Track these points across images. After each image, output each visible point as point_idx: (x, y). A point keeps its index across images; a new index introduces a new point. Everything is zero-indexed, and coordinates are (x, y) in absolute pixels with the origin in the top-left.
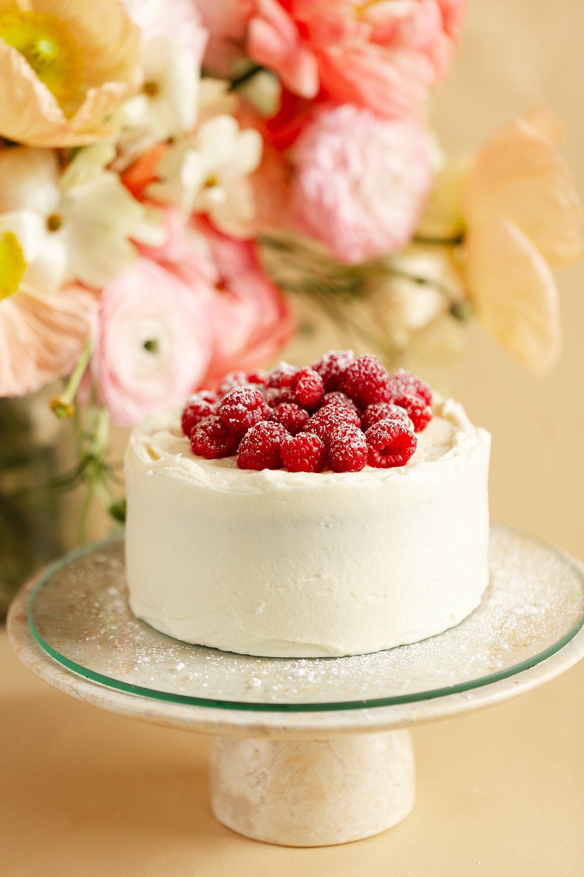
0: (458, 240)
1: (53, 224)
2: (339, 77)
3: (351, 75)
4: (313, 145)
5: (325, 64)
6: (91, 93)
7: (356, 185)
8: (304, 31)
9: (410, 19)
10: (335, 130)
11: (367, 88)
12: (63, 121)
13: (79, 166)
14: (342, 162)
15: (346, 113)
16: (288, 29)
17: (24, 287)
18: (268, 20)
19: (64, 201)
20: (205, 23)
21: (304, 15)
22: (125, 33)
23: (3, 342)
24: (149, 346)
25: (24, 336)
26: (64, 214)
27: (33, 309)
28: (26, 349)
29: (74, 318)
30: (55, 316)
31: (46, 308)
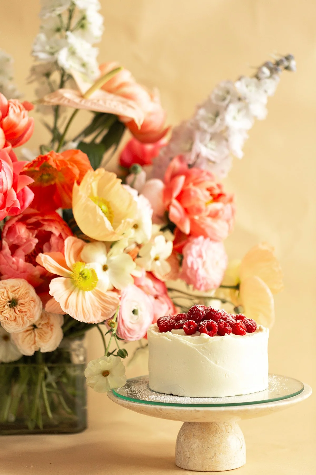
0: (237, 287)
1: (105, 268)
2: (198, 227)
3: (202, 226)
4: (190, 249)
5: (193, 222)
6: (123, 221)
7: (204, 264)
8: (187, 211)
9: (222, 210)
10: (198, 244)
11: (208, 231)
12: (113, 230)
13: (114, 249)
14: (200, 256)
15: (201, 238)
16: (182, 210)
17: (97, 288)
18: (175, 207)
19: (108, 261)
20: (152, 208)
21: (187, 205)
22: (130, 204)
23: (90, 305)
24: (134, 312)
25: (97, 304)
26: (108, 265)
27: (100, 295)
28: (98, 308)
29: (114, 298)
30: (107, 298)
31: (104, 295)
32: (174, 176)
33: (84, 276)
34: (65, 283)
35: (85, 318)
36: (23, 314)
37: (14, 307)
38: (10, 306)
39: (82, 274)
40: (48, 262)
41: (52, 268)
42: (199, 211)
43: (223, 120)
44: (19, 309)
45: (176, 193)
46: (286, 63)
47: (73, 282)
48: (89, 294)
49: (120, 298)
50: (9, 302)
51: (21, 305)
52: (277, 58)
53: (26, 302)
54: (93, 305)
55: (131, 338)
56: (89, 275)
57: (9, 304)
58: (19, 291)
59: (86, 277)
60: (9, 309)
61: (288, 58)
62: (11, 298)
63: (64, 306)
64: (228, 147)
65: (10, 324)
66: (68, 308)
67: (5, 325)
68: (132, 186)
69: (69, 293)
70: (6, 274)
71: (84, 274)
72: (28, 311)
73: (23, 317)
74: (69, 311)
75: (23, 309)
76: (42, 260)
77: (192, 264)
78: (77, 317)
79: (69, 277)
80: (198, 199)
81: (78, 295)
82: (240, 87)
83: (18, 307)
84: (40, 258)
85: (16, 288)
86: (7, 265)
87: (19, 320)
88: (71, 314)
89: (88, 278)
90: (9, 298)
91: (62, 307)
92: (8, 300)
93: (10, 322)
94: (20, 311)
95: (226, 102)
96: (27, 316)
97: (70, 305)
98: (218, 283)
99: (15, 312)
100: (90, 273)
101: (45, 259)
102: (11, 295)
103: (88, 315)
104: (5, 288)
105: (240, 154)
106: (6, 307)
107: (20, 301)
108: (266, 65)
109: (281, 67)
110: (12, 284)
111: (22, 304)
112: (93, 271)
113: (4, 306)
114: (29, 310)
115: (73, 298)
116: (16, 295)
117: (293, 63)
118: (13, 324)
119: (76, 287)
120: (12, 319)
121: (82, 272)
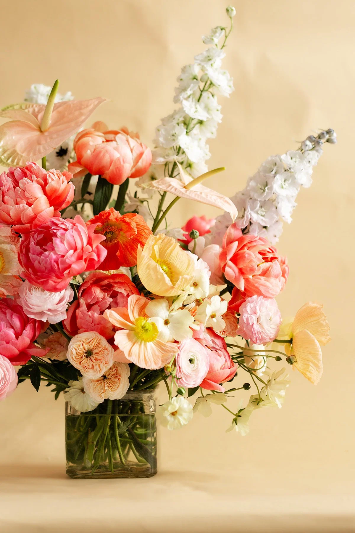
0: (290, 341)
1: (166, 323)
3: (257, 285)
5: (247, 280)
6: (181, 277)
7: (258, 319)
8: (241, 272)
10: (252, 302)
11: (262, 289)
12: (172, 285)
15: (255, 296)
16: (237, 270)
17: (157, 339)
18: (230, 267)
19: (170, 316)
21: (242, 266)
22: (188, 265)
23: (151, 354)
24: (191, 361)
25: (157, 353)
26: (170, 320)
27: (160, 345)
28: (158, 356)
29: (173, 348)
30: (168, 347)
31: (164, 345)
32: (230, 242)
33: (145, 329)
34: (128, 336)
35: (146, 365)
36: (99, 361)
37: (90, 357)
38: (87, 357)
39: (143, 327)
40: (113, 317)
41: (117, 322)
42: (252, 270)
43: (271, 189)
44: (95, 358)
45: (230, 256)
46: (327, 137)
47: (137, 334)
48: (150, 345)
49: (179, 348)
50: (86, 353)
51: (96, 355)
52: (319, 132)
53: (100, 351)
54: (154, 354)
55: (188, 384)
56: (150, 328)
57: (85, 354)
58: (92, 342)
59: (147, 330)
60: (86, 359)
61: (329, 132)
62: (87, 349)
63: (128, 355)
64: (277, 214)
65: (88, 372)
66: (131, 356)
67: (85, 373)
68: (193, 252)
69: (132, 344)
70: (82, 327)
71: (145, 327)
72: (103, 359)
73: (100, 365)
74: (132, 358)
75: (98, 357)
76: (108, 315)
77: (247, 319)
78: (140, 363)
79: (132, 329)
80: (251, 261)
81: (140, 345)
82: (286, 159)
83: (93, 355)
84: (106, 313)
85: (90, 340)
86: (83, 319)
87: (96, 367)
88: (134, 361)
89: (149, 331)
90: (85, 349)
91: (126, 355)
92: (85, 351)
93: (88, 369)
94: (96, 360)
95: (273, 172)
96: (102, 363)
97: (133, 354)
98: (272, 336)
99: (92, 361)
100: (151, 326)
101: (111, 314)
102: (87, 347)
103: (150, 363)
104: (80, 341)
105: (289, 220)
106: (84, 357)
107: (94, 352)
108: (310, 138)
109: (323, 141)
110: (85, 337)
111: (96, 353)
112: (153, 325)
113: (82, 357)
114: (103, 357)
115: (136, 347)
116: (91, 346)
117: (335, 136)
118: (91, 371)
119: (138, 338)
120: (90, 367)
121: (143, 325)
